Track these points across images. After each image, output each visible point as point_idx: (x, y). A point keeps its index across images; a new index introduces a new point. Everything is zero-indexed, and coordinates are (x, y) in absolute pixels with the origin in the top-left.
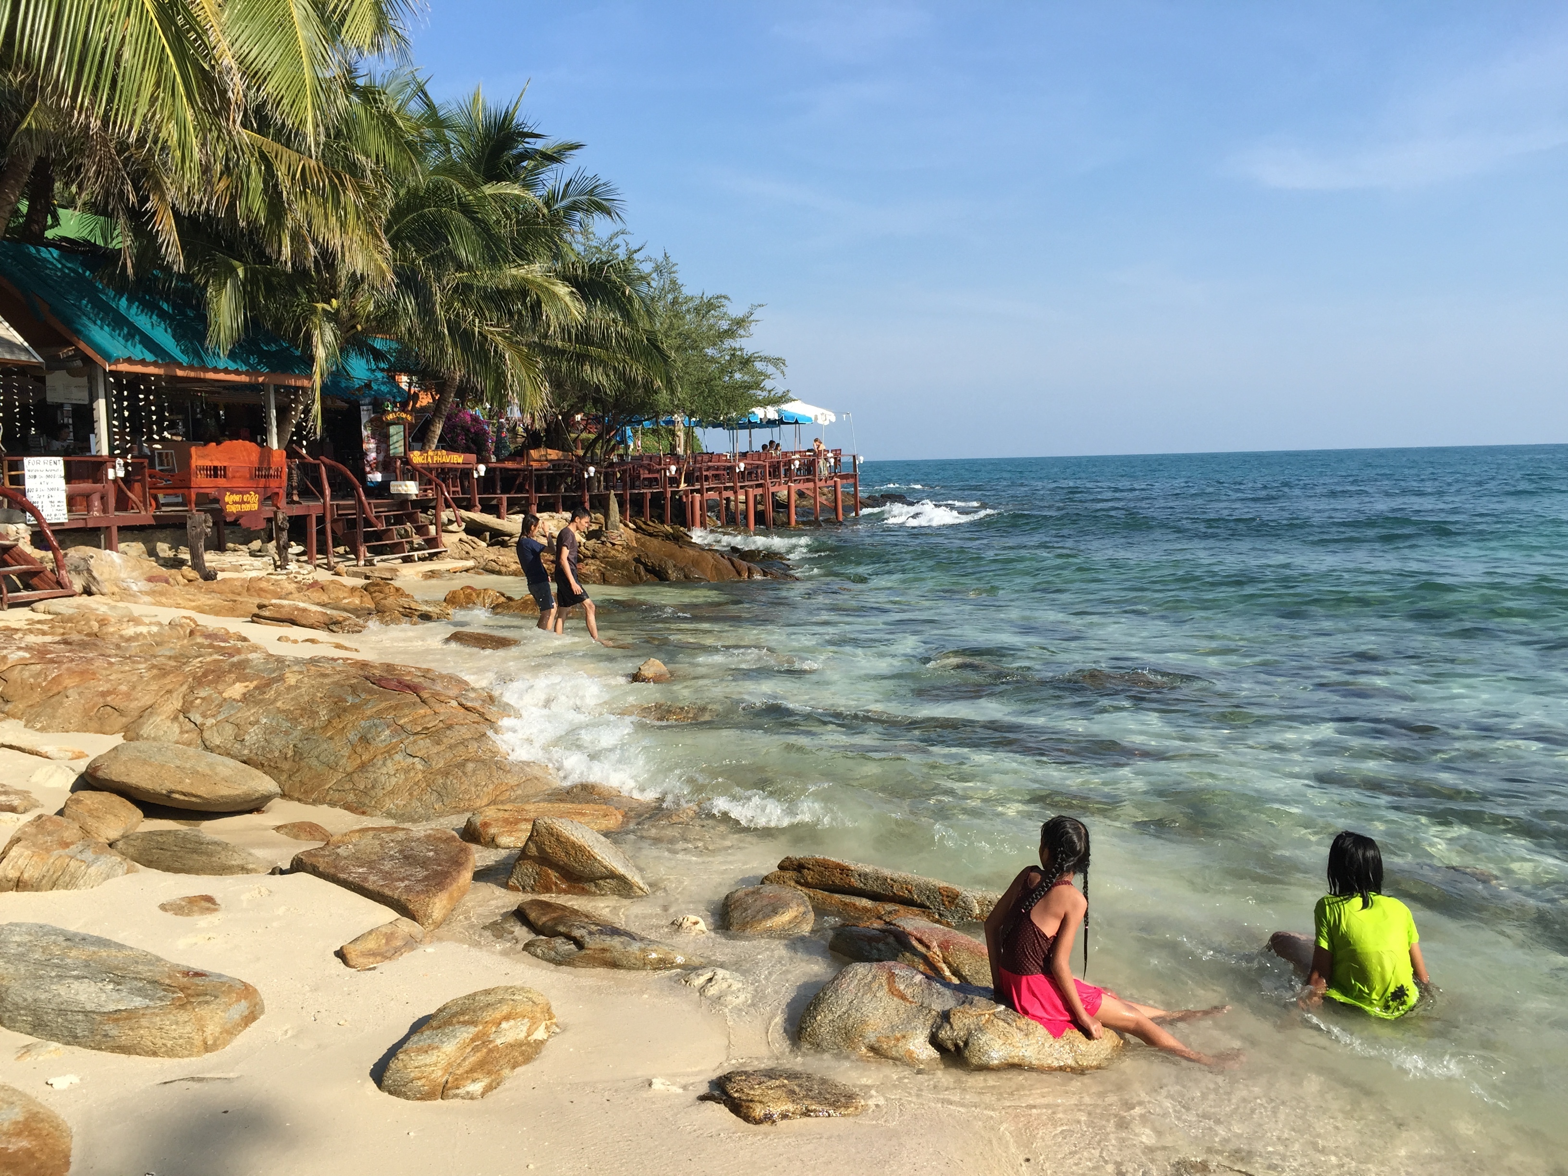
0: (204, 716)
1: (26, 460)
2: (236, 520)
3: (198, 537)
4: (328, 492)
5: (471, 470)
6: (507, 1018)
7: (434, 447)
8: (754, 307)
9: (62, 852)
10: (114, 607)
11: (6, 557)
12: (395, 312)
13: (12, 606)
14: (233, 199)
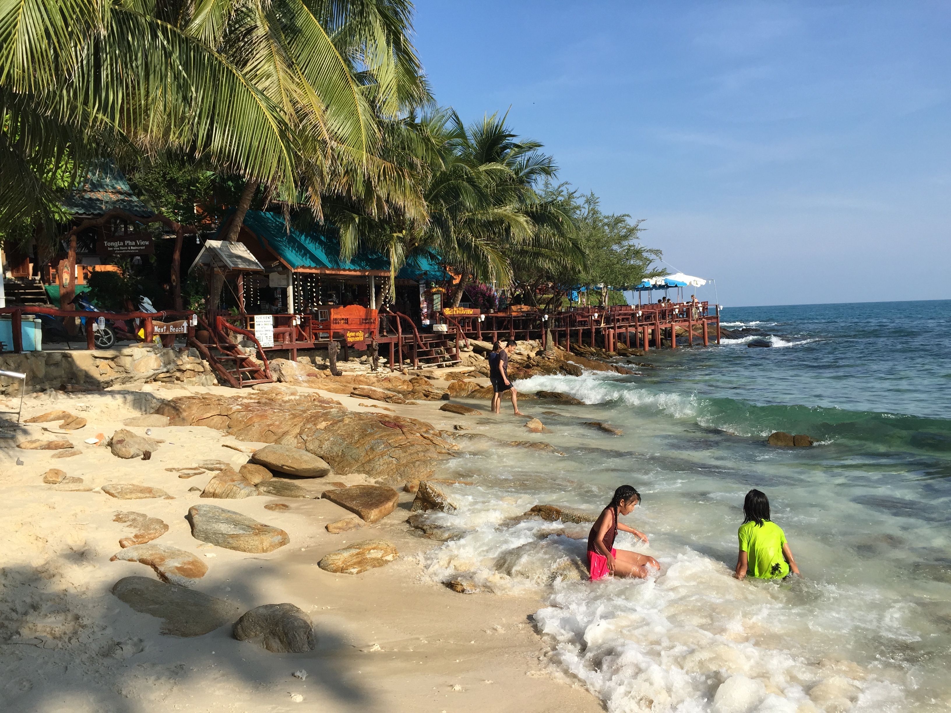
0: (308, 436)
1: (256, 317)
2: (352, 346)
3: (334, 354)
4: (400, 331)
5: (477, 318)
6: (374, 549)
7: (458, 305)
8: (639, 222)
9: (231, 483)
10: (289, 388)
11: (244, 363)
12: (433, 236)
13: (244, 387)
14: (350, 186)
